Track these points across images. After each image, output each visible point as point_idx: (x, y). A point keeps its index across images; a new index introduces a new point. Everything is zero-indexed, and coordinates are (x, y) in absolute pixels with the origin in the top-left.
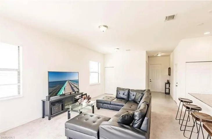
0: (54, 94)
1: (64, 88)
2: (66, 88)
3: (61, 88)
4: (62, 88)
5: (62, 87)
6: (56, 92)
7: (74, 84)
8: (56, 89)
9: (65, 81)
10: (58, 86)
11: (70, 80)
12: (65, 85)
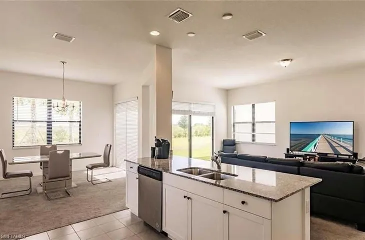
0: (298, 149)
1: (315, 144)
2: (318, 144)
3: (309, 144)
4: (311, 144)
5: (311, 142)
6: (300, 148)
7: (340, 141)
8: (300, 144)
9: (316, 135)
10: (304, 140)
11: (328, 135)
12: (317, 141)
